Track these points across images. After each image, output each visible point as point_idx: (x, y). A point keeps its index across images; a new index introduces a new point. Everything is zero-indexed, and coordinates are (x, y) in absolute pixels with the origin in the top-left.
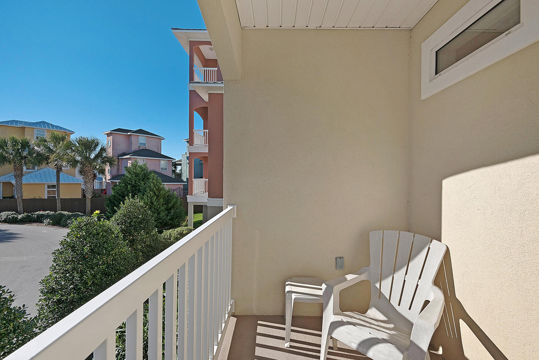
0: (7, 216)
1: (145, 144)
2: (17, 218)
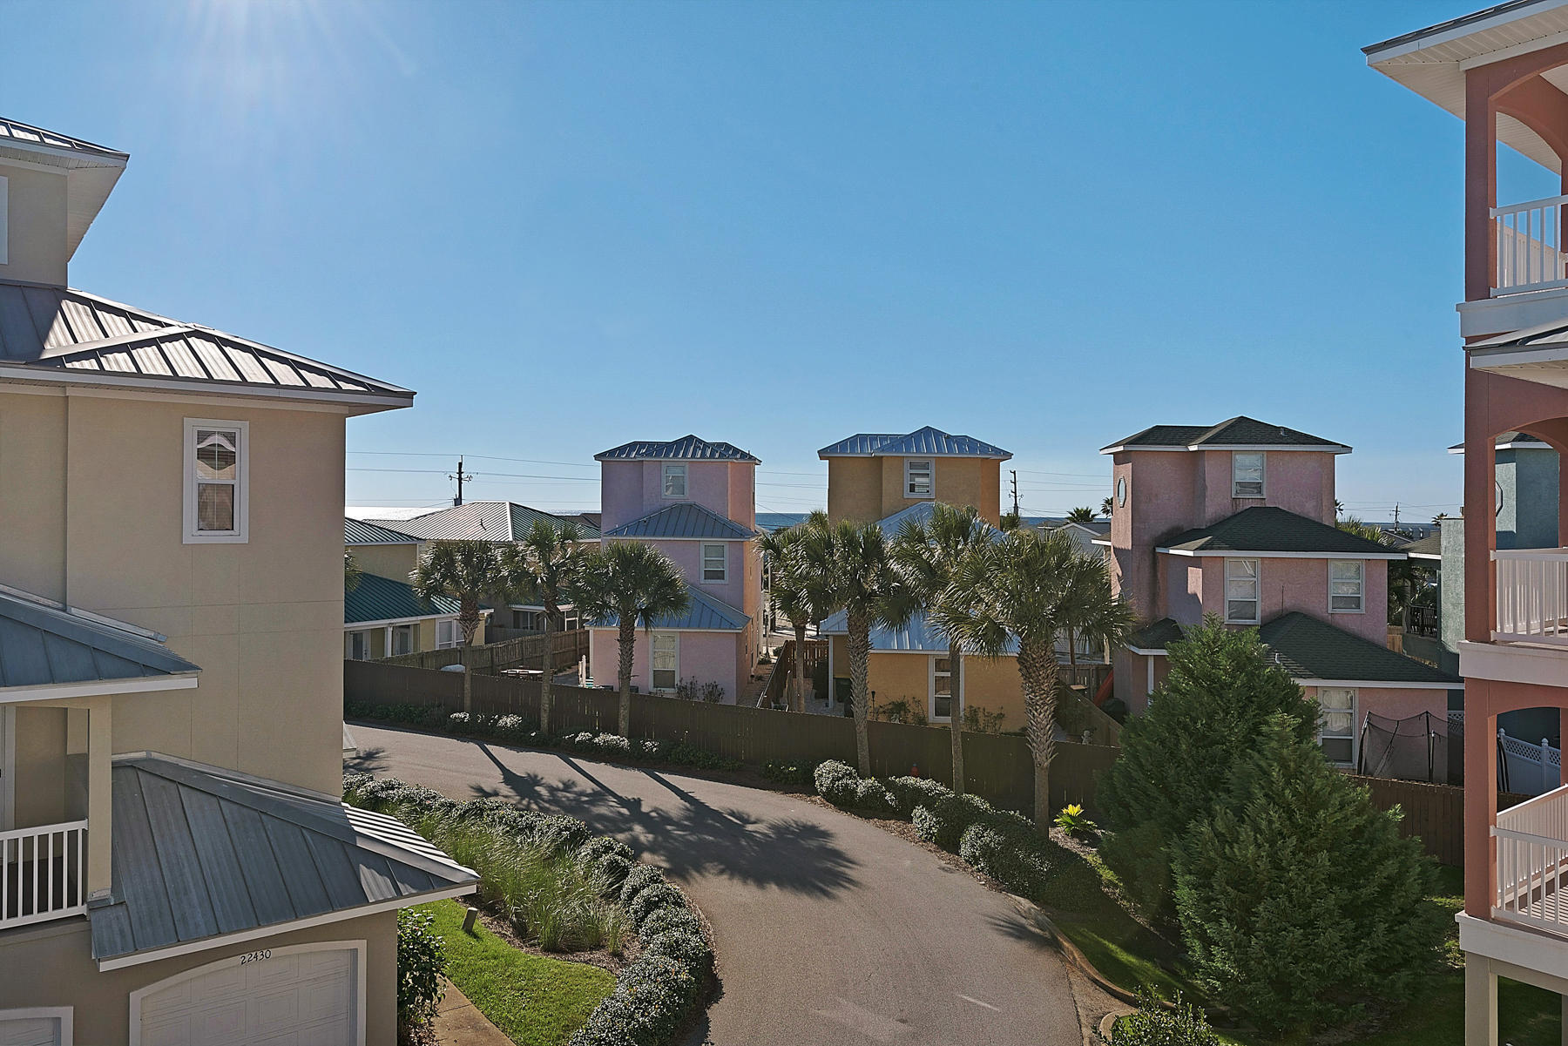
0: (833, 781)
1: (1258, 487)
2: (854, 791)
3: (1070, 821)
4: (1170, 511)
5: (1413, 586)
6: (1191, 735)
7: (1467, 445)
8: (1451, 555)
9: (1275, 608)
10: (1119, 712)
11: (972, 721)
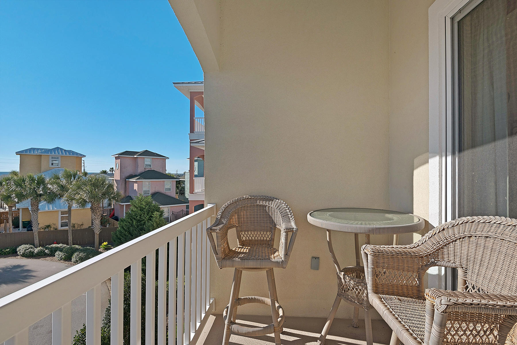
0: (25, 251)
1: (150, 165)
2: (34, 252)
3: (104, 246)
4: (130, 171)
5: (180, 186)
6: (136, 220)
7: (190, 158)
8: (187, 179)
9: (153, 192)
10: (117, 219)
11: (73, 227)
